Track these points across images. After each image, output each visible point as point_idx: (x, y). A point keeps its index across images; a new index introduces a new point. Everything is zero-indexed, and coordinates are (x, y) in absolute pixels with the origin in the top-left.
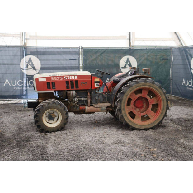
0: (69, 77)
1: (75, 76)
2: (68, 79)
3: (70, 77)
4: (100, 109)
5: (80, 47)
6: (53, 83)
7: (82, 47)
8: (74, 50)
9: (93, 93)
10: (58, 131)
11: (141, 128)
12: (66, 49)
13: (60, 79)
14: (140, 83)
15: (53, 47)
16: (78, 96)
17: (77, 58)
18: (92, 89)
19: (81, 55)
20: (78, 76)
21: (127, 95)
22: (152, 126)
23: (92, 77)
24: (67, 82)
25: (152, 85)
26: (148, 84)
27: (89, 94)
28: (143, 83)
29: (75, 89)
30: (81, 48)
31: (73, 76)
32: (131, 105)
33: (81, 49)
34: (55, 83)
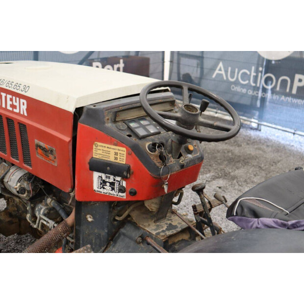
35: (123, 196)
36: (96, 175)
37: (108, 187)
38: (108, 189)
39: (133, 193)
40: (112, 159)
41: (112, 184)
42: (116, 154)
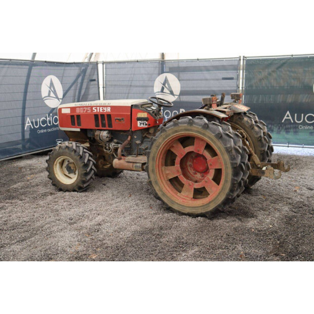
0: (99, 109)
1: (107, 106)
2: (98, 111)
3: (101, 108)
4: (133, 166)
5: (240, 57)
6: (78, 116)
7: (244, 57)
8: (230, 63)
9: (135, 137)
10: (74, 191)
11: (183, 212)
12: (217, 62)
13: (87, 111)
14: (180, 125)
15: (198, 60)
16: (115, 140)
17: (235, 76)
18: (133, 130)
19: (241, 71)
20: (113, 108)
21: (158, 147)
22: (203, 211)
23: (133, 110)
24: (96, 116)
25: (203, 131)
26: (195, 129)
27: (129, 139)
28: (186, 125)
29: (107, 128)
30: (242, 58)
31: (105, 106)
32: (176, 165)
33: (242, 61)
34: (81, 117)
35: (147, 126)
36: (139, 122)
37: (142, 125)
38: (142, 126)
39: (149, 125)
40: (143, 116)
41: (143, 124)
42: (144, 115)
